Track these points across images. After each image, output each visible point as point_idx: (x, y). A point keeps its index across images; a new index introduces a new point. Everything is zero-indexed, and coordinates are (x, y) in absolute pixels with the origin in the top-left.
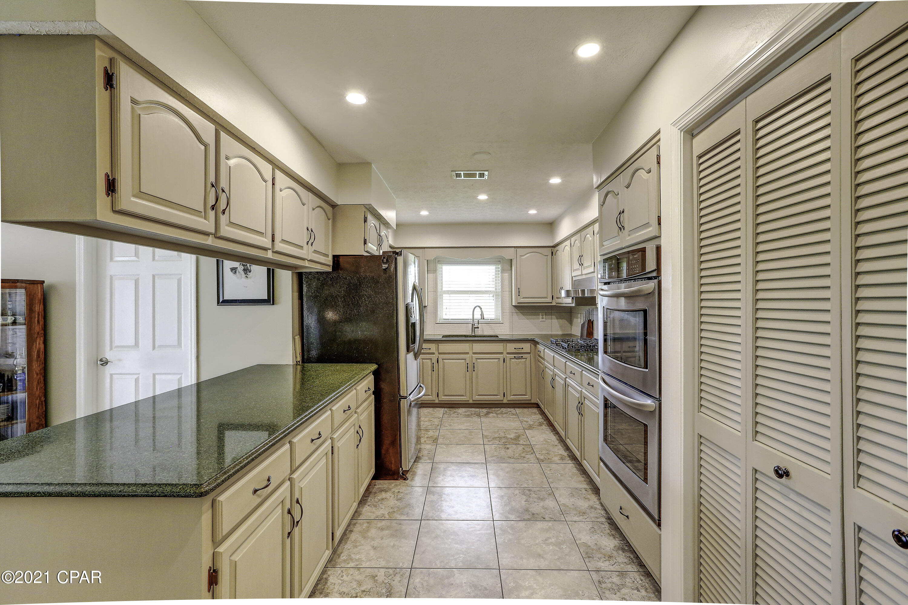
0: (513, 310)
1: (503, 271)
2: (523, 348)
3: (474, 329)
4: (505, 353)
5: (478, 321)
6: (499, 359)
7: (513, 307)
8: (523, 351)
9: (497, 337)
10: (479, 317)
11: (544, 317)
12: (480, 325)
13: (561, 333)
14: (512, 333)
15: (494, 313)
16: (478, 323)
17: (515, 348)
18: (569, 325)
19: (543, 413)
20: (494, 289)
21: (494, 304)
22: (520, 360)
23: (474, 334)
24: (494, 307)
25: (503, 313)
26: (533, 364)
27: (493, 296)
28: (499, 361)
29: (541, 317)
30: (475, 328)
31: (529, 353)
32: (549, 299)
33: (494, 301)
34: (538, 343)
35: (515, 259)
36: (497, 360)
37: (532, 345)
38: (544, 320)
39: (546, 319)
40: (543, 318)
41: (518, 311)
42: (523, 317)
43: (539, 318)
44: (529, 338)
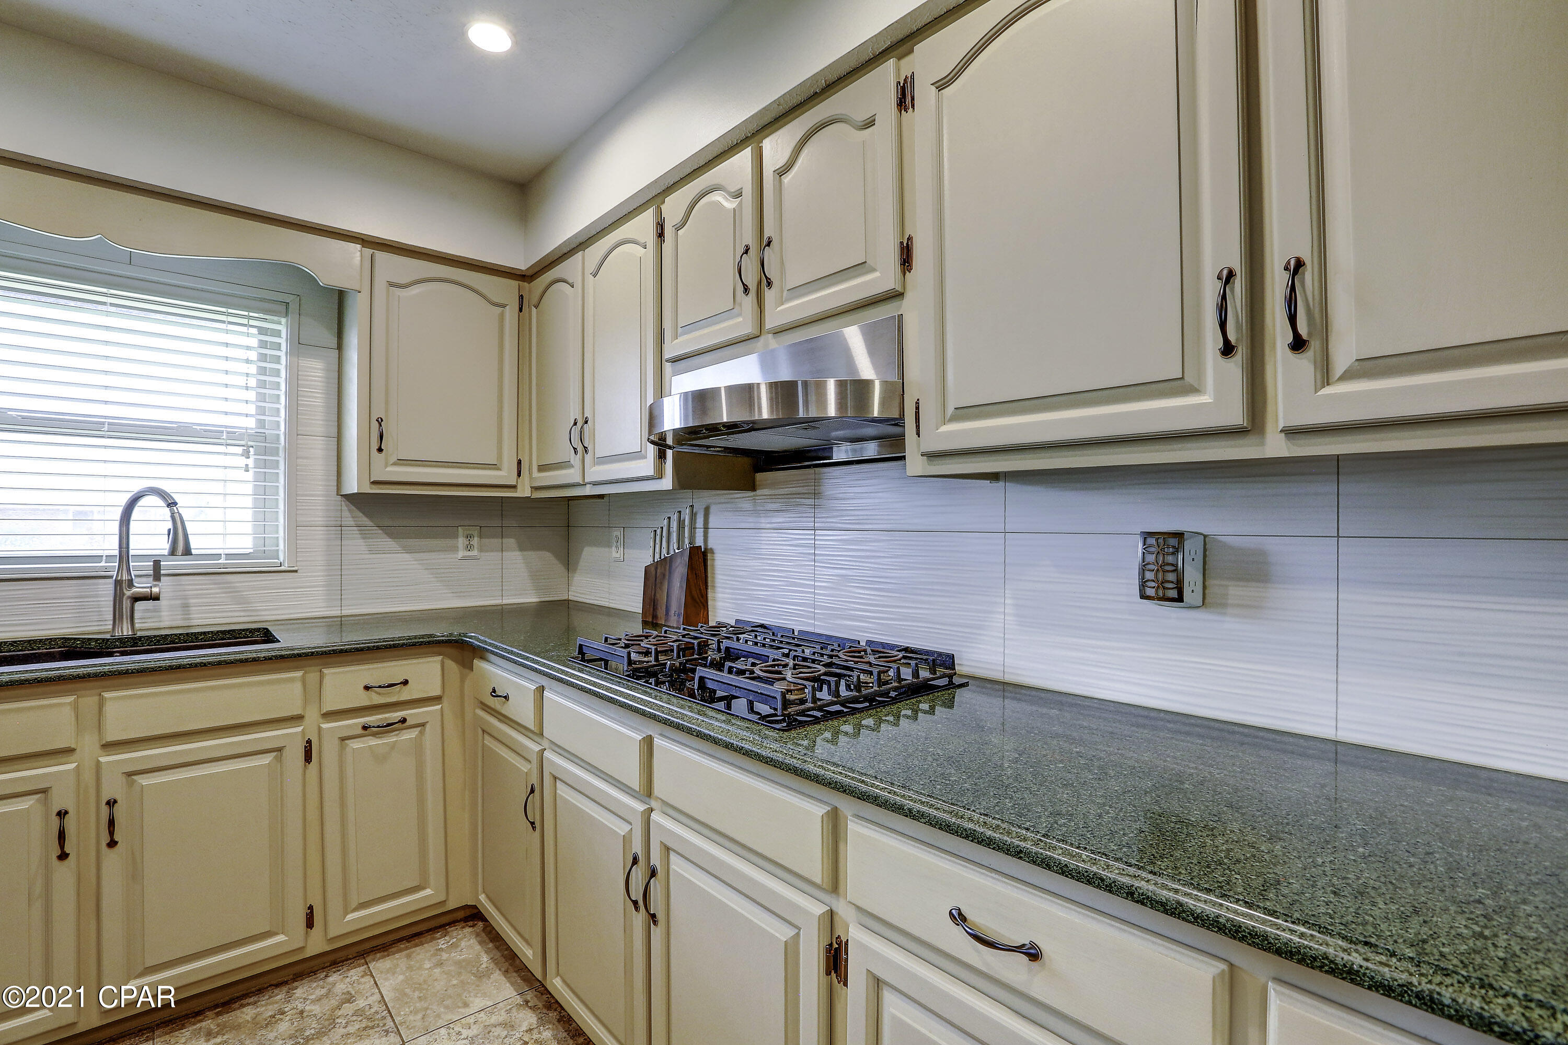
0: (346, 513)
1: (299, 345)
2: (406, 682)
3: (126, 604)
4: (312, 715)
5: (157, 564)
6: (279, 750)
7: (345, 506)
8: (405, 694)
9: (267, 636)
10: (161, 545)
11: (475, 541)
12: (164, 587)
13: (531, 598)
14: (338, 613)
15: (249, 528)
16: (157, 576)
17: (367, 688)
18: (559, 568)
19: (493, 937)
20: (251, 423)
21: (249, 488)
22: (391, 739)
23: (126, 631)
24: (249, 502)
25: (295, 525)
26: (454, 746)
27: (246, 454)
28: (279, 759)
29: (461, 541)
30: (136, 599)
31: (437, 699)
32: (506, 475)
33: (250, 476)
34: (479, 652)
35: (364, 295)
36: (266, 759)
37: (450, 664)
38: (475, 553)
39: (481, 550)
40: (469, 547)
41: (365, 521)
42: (390, 543)
43: (455, 549)
44: (440, 631)
